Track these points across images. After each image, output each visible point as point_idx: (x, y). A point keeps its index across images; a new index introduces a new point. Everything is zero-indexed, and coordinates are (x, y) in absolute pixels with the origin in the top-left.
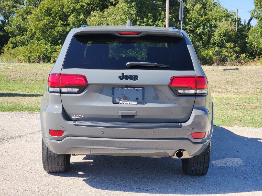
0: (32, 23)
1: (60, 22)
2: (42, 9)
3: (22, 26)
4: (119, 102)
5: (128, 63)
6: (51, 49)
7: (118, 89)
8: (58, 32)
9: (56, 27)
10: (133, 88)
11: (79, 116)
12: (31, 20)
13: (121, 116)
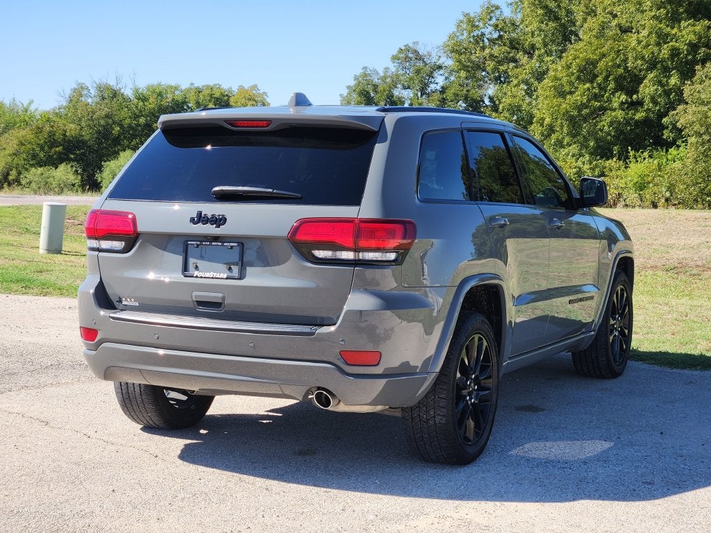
0: (546, 102)
1: (619, 98)
2: (571, 64)
3: (525, 110)
6: (591, 169)
8: (611, 124)
9: (605, 109)
11: (126, 300)
12: (543, 93)
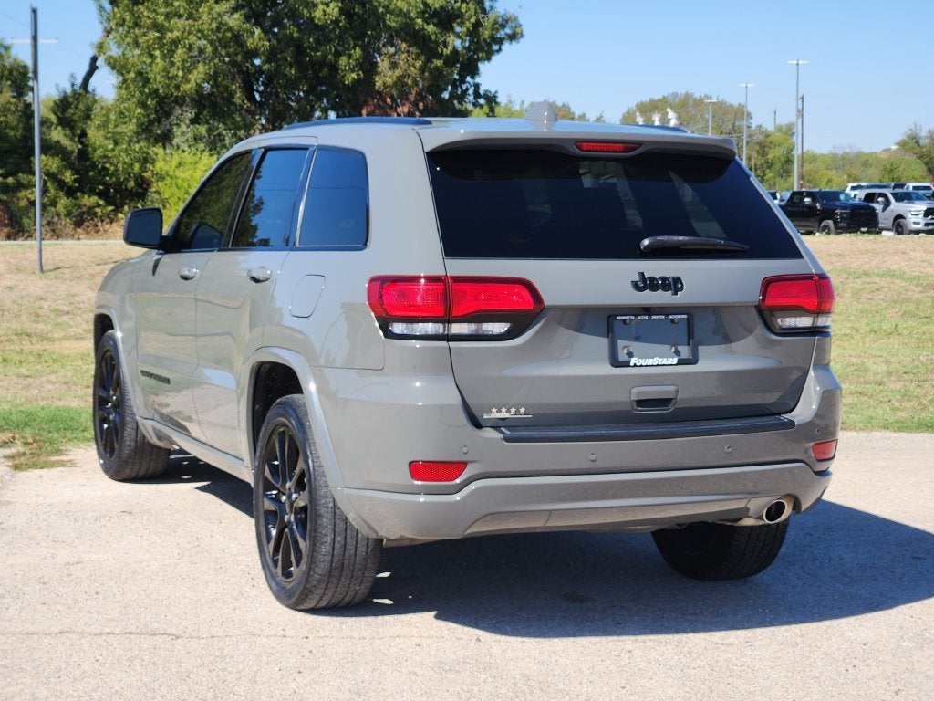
4: (629, 362)
5: (646, 242)
7: (624, 321)
10: (663, 317)
11: (508, 411)
13: (634, 404)
